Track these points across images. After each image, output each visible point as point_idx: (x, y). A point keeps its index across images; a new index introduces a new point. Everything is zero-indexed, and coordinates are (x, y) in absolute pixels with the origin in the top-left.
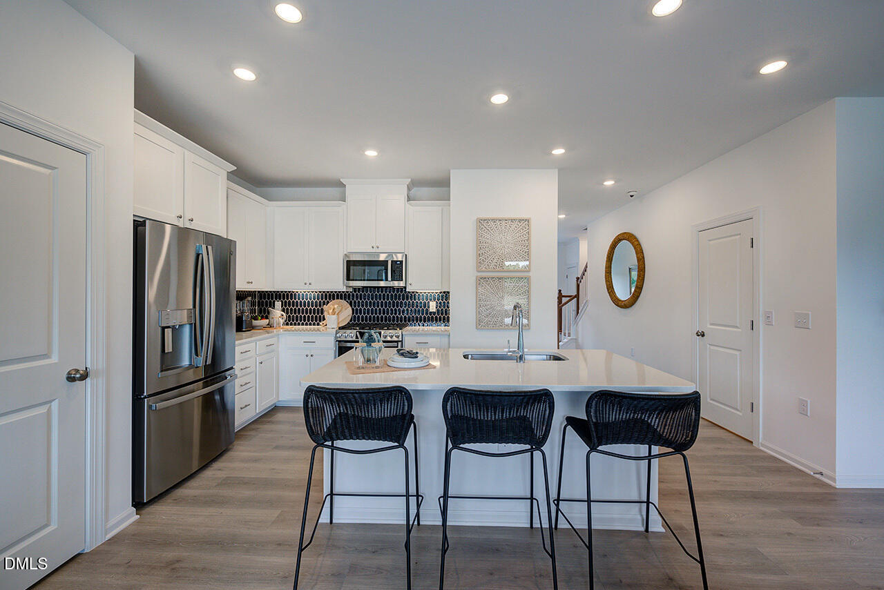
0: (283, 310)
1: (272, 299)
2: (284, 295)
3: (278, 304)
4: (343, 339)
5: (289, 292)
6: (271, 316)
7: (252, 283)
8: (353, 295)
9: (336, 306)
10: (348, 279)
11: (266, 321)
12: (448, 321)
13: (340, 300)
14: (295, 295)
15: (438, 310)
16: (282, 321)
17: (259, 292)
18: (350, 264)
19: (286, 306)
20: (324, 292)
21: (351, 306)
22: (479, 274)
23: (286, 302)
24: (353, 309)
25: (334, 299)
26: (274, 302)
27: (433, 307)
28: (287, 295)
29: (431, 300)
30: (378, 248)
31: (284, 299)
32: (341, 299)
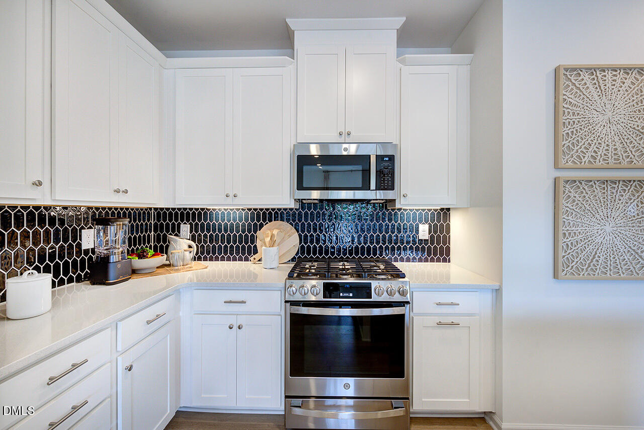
0: (193, 239)
1: (176, 220)
2: (194, 214)
3: (185, 228)
4: (298, 297)
5: (203, 209)
6: (170, 250)
7: (126, 192)
8: (300, 214)
9: (275, 232)
10: (300, 187)
11: (161, 259)
12: (448, 254)
13: (279, 222)
14: (211, 214)
15: (432, 237)
16: (189, 256)
17: (156, 209)
18: (304, 161)
19: (197, 232)
20: (255, 210)
21: (298, 232)
22: (558, 174)
23: (197, 224)
24: (300, 236)
25: (270, 221)
26: (179, 225)
27: (424, 232)
28: (200, 214)
29: (421, 221)
30: (349, 134)
31: (194, 220)
32: (282, 220)
